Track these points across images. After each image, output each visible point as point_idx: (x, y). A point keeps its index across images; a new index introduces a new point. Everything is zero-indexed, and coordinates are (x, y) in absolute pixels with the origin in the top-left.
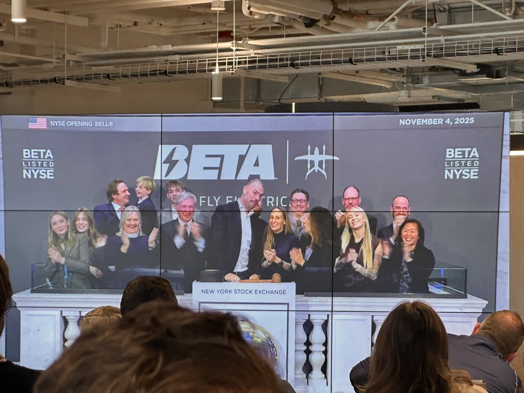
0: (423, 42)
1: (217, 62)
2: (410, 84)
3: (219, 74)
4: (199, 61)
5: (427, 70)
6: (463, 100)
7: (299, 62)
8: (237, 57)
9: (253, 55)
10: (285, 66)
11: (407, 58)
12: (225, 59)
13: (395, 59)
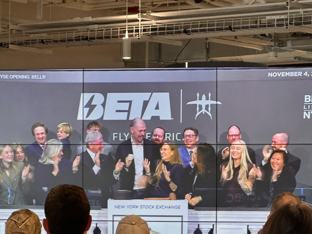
0: (287, 13)
1: (127, 29)
2: (277, 47)
3: (129, 39)
4: (113, 29)
5: (290, 35)
7: (190, 29)
8: (142, 26)
9: (155, 24)
10: (180, 32)
12: (133, 28)
13: (265, 26)
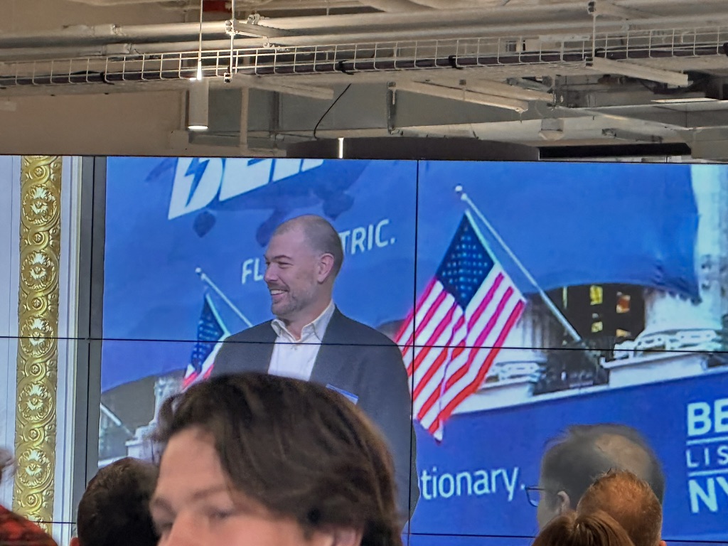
0: (589, 30)
1: (200, 58)
2: (560, 107)
3: (204, 81)
4: (165, 57)
5: (596, 81)
6: (660, 138)
7: (354, 61)
8: (238, 50)
9: (267, 48)
10: (328, 69)
11: (557, 58)
12: (215, 54)
13: (536, 59)
